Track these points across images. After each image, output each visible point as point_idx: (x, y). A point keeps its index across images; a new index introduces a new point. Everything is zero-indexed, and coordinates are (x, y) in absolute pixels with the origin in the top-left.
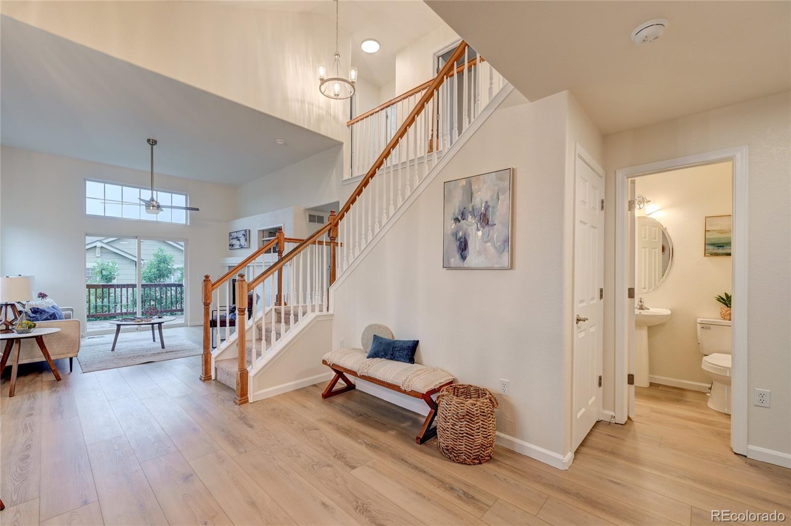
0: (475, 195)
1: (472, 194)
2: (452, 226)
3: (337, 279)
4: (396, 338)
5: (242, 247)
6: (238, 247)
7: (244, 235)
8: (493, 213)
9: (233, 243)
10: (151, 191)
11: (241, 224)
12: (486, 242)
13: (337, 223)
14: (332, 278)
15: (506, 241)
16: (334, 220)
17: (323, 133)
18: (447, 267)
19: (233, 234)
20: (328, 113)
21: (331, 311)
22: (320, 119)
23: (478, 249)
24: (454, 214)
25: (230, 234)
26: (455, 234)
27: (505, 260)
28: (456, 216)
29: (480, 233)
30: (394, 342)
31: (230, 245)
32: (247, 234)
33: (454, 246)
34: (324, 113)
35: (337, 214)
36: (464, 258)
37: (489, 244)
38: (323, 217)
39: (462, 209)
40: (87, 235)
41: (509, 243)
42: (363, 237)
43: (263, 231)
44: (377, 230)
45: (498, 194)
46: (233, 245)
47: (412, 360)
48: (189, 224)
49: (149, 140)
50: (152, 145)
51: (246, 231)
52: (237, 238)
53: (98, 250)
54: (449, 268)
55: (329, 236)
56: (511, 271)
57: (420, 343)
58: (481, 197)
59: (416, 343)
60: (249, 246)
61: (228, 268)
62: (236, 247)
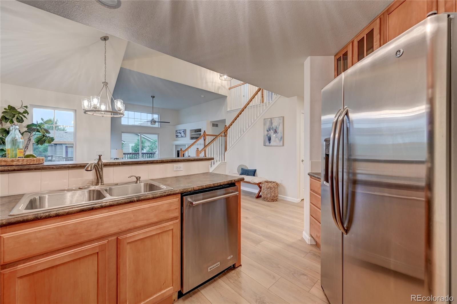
0: (273, 124)
1: (272, 123)
2: (266, 133)
3: (227, 150)
4: (249, 169)
5: (182, 137)
6: (180, 137)
7: (183, 132)
8: (278, 129)
11: (181, 127)
12: (276, 138)
13: (228, 130)
14: (226, 149)
15: (281, 138)
16: (226, 128)
17: (220, 93)
18: (265, 145)
19: (178, 131)
20: (222, 86)
21: (225, 161)
22: (219, 88)
23: (274, 140)
24: (267, 129)
25: (176, 131)
26: (267, 135)
27: (281, 144)
28: (268, 129)
29: (274, 135)
30: (248, 170)
31: (176, 136)
32: (185, 131)
33: (267, 140)
34: (220, 85)
35: (227, 126)
36: (270, 143)
37: (277, 139)
38: (218, 124)
39: (269, 127)
40: (122, 132)
41: (282, 138)
42: (237, 135)
43: (192, 130)
44: (242, 133)
45: (279, 124)
46: (178, 136)
47: (254, 175)
48: (159, 127)
49: (152, 96)
50: (153, 98)
51: (184, 130)
52: (179, 133)
54: (265, 146)
55: (224, 134)
56: (283, 147)
57: (257, 170)
58: (275, 125)
59: (255, 170)
60: (185, 137)
61: (175, 146)
62: (179, 137)
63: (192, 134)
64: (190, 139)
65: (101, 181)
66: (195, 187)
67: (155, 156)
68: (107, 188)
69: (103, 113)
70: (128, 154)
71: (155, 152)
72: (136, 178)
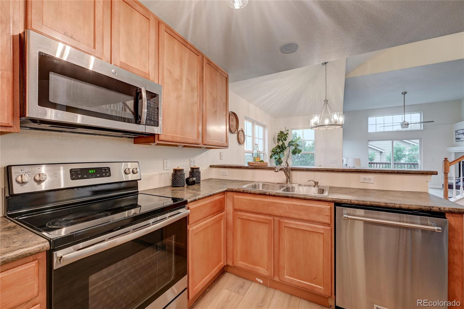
25: (456, 131)
40: (369, 141)
46: (459, 139)
48: (423, 129)
49: (403, 93)
52: (463, 133)
61: (454, 154)
62: (462, 140)
65: (289, 180)
66: (353, 200)
68: (290, 187)
69: (327, 126)
72: (314, 183)
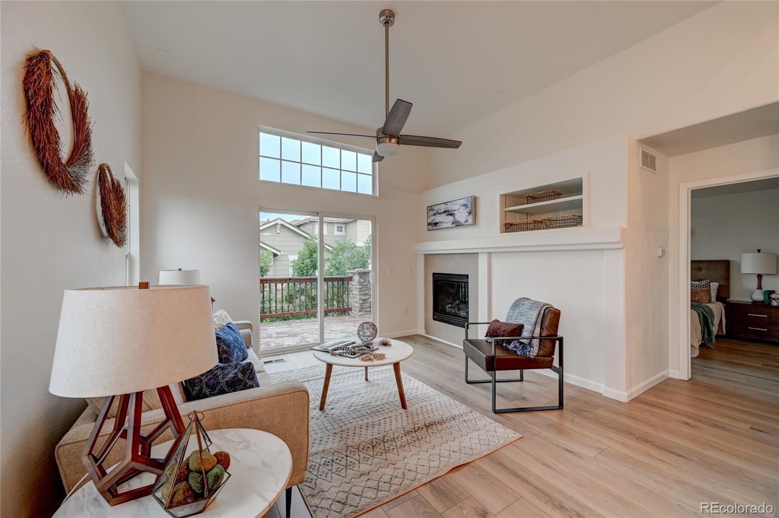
5: (457, 224)
6: (449, 225)
7: (465, 206)
9: (437, 221)
10: (339, 150)
19: (436, 208)
25: (430, 208)
31: (429, 224)
32: (472, 204)
38: (655, 159)
40: (261, 209)
43: (507, 195)
46: (436, 224)
48: (378, 195)
50: (387, 24)
51: (469, 199)
52: (446, 211)
53: (279, 227)
60: (475, 223)
61: (423, 257)
62: (444, 226)
63: (506, 211)
64: (502, 232)
67: (350, 286)
70: (282, 281)
71: (350, 275)
